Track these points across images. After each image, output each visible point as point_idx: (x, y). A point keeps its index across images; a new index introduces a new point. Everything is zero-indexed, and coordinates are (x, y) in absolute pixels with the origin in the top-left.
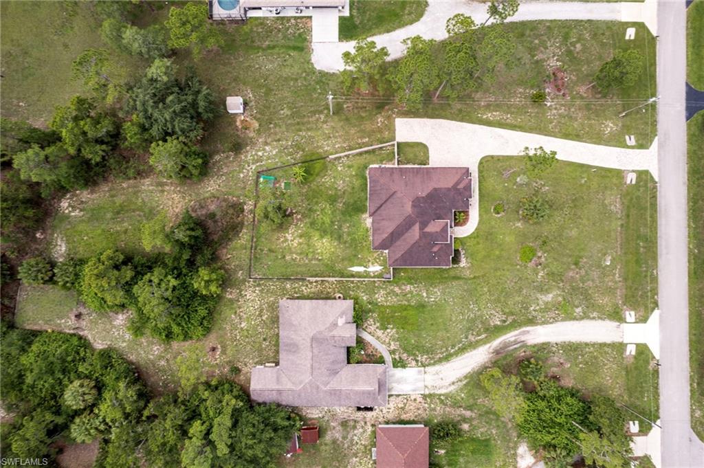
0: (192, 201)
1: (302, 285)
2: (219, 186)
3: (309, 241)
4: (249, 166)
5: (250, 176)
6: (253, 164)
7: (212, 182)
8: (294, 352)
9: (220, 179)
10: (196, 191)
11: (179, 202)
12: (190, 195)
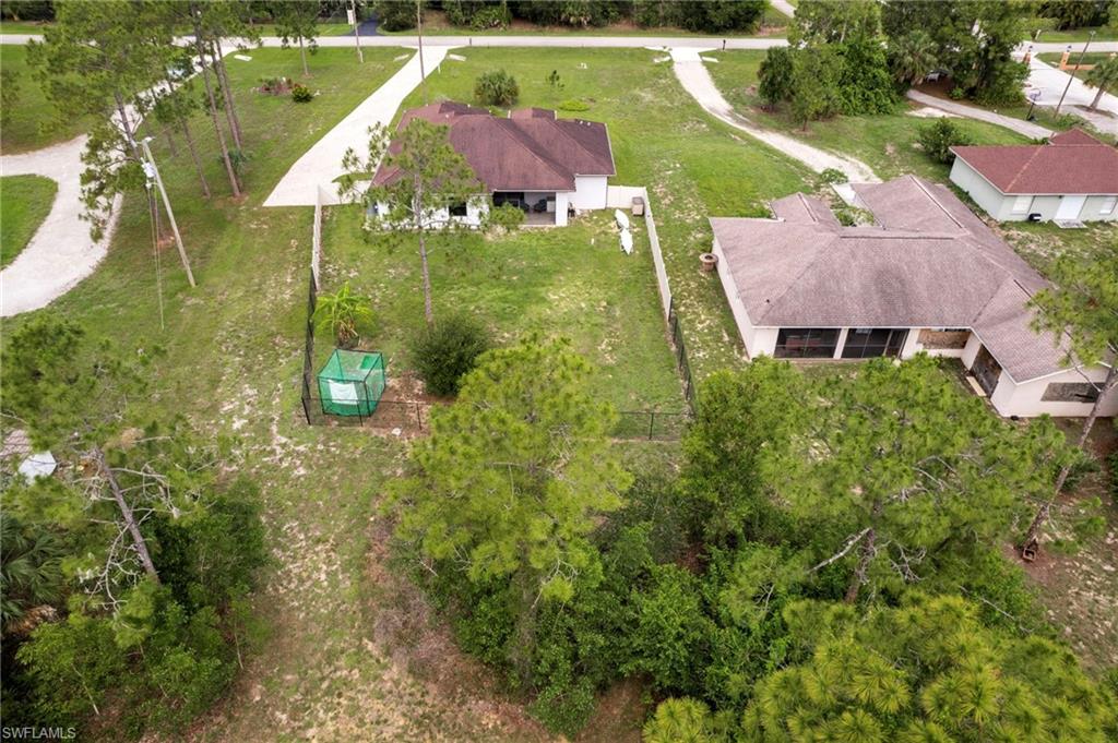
0: (360, 648)
1: (693, 329)
2: (318, 541)
3: (556, 323)
4: (273, 452)
5: (313, 450)
6: (268, 442)
7: (294, 568)
8: (902, 282)
9: (293, 540)
10: (316, 630)
11: (354, 710)
12: (331, 656)
